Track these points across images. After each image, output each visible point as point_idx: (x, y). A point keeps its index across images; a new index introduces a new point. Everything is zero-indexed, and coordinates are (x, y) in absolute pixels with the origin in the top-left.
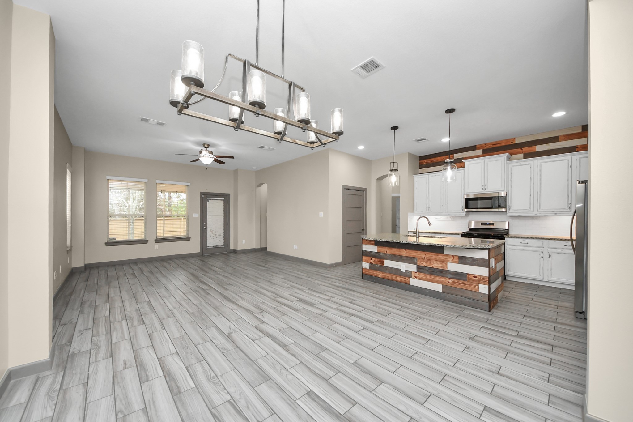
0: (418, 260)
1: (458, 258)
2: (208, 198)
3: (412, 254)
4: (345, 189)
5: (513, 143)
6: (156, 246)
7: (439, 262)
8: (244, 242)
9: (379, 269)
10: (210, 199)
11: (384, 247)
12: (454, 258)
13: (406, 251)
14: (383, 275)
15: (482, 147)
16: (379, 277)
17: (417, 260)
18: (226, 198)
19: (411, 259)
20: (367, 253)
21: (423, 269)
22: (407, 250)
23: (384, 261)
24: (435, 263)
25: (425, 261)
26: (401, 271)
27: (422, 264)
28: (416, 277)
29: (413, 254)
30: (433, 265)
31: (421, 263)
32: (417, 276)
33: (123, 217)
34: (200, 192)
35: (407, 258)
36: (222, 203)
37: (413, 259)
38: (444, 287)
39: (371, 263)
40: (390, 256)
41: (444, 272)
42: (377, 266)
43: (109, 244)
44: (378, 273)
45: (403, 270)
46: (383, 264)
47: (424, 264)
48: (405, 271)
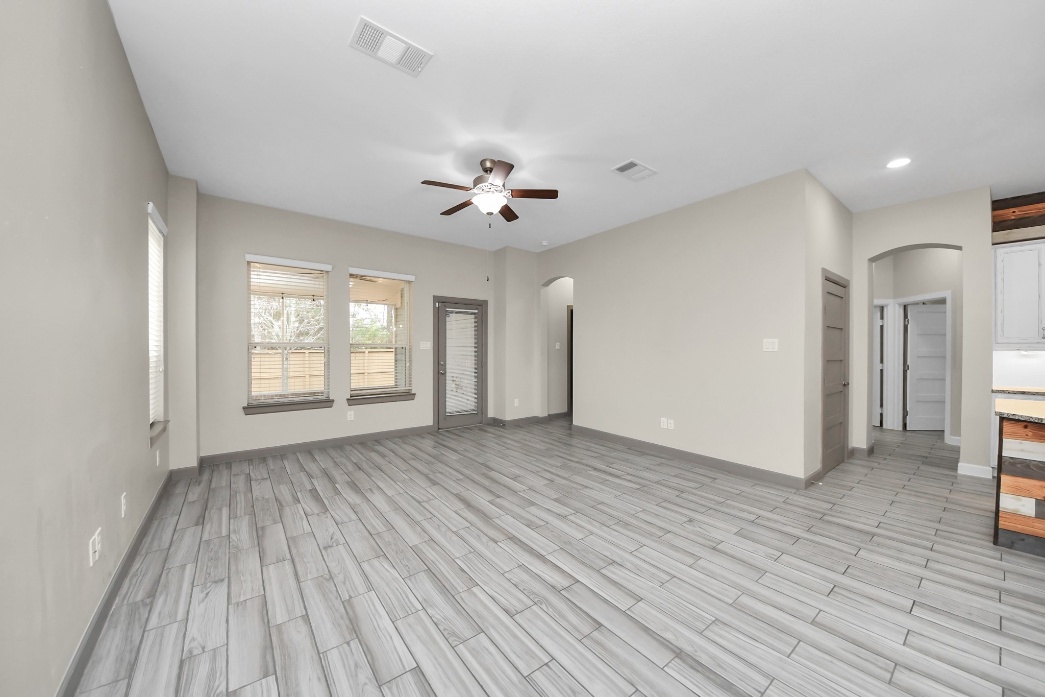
2: (447, 309)
4: (825, 279)
6: (349, 413)
8: (516, 402)
10: (452, 312)
18: (478, 308)
33: (269, 349)
34: (434, 296)
36: (473, 320)
43: (252, 408)
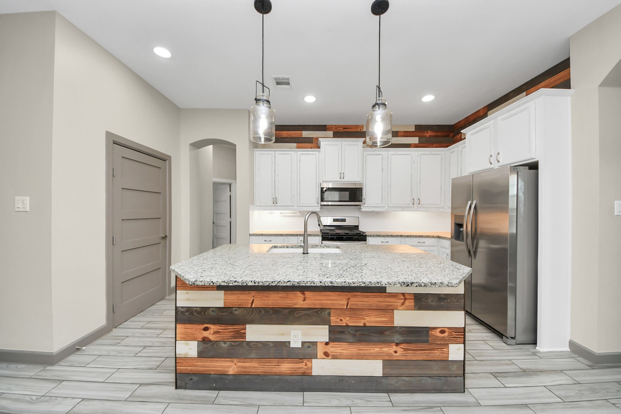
0: (331, 314)
1: (413, 297)
3: (319, 302)
4: (115, 143)
5: (361, 131)
7: (376, 313)
9: (229, 355)
11: (246, 292)
12: (405, 299)
13: (304, 294)
14: (242, 367)
15: (332, 129)
16: (230, 373)
17: (329, 314)
19: (317, 312)
20: (192, 313)
21: (343, 332)
22: (306, 293)
23: (245, 329)
24: (368, 316)
25: (347, 313)
26: (292, 345)
27: (341, 320)
28: (326, 354)
29: (320, 300)
30: (364, 319)
31: (339, 320)
32: (329, 351)
35: (307, 312)
37: (321, 313)
38: (388, 363)
39: (205, 340)
40: (263, 312)
41: (387, 333)
42: (222, 344)
44: (227, 364)
45: (296, 344)
46: (243, 335)
47: (347, 321)
48: (300, 346)
